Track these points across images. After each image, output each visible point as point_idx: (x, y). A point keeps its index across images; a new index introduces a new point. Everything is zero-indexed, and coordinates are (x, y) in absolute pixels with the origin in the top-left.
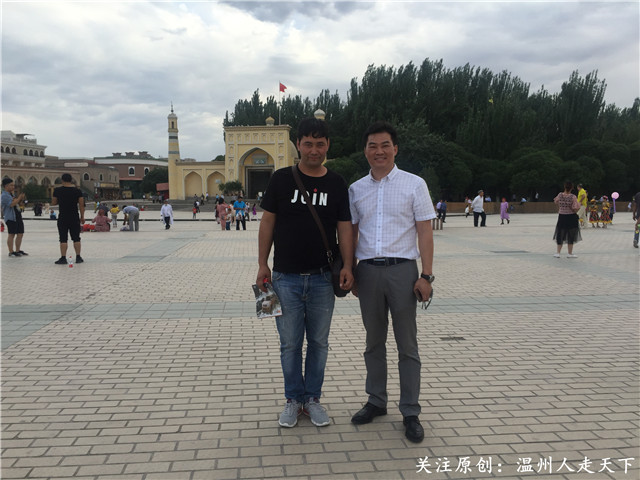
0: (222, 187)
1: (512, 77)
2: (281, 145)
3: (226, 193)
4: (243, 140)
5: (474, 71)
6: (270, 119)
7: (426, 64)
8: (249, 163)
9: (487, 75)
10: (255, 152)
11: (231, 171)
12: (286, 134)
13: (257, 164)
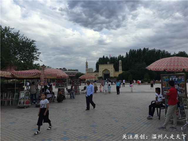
0: (98, 78)
1: (166, 51)
2: (112, 68)
3: (99, 79)
4: (103, 67)
5: (156, 50)
6: (108, 62)
7: (144, 49)
8: (104, 72)
9: (159, 51)
10: (106, 70)
11: (100, 74)
12: (113, 66)
13: (106, 73)
